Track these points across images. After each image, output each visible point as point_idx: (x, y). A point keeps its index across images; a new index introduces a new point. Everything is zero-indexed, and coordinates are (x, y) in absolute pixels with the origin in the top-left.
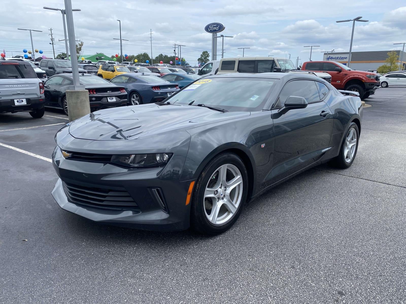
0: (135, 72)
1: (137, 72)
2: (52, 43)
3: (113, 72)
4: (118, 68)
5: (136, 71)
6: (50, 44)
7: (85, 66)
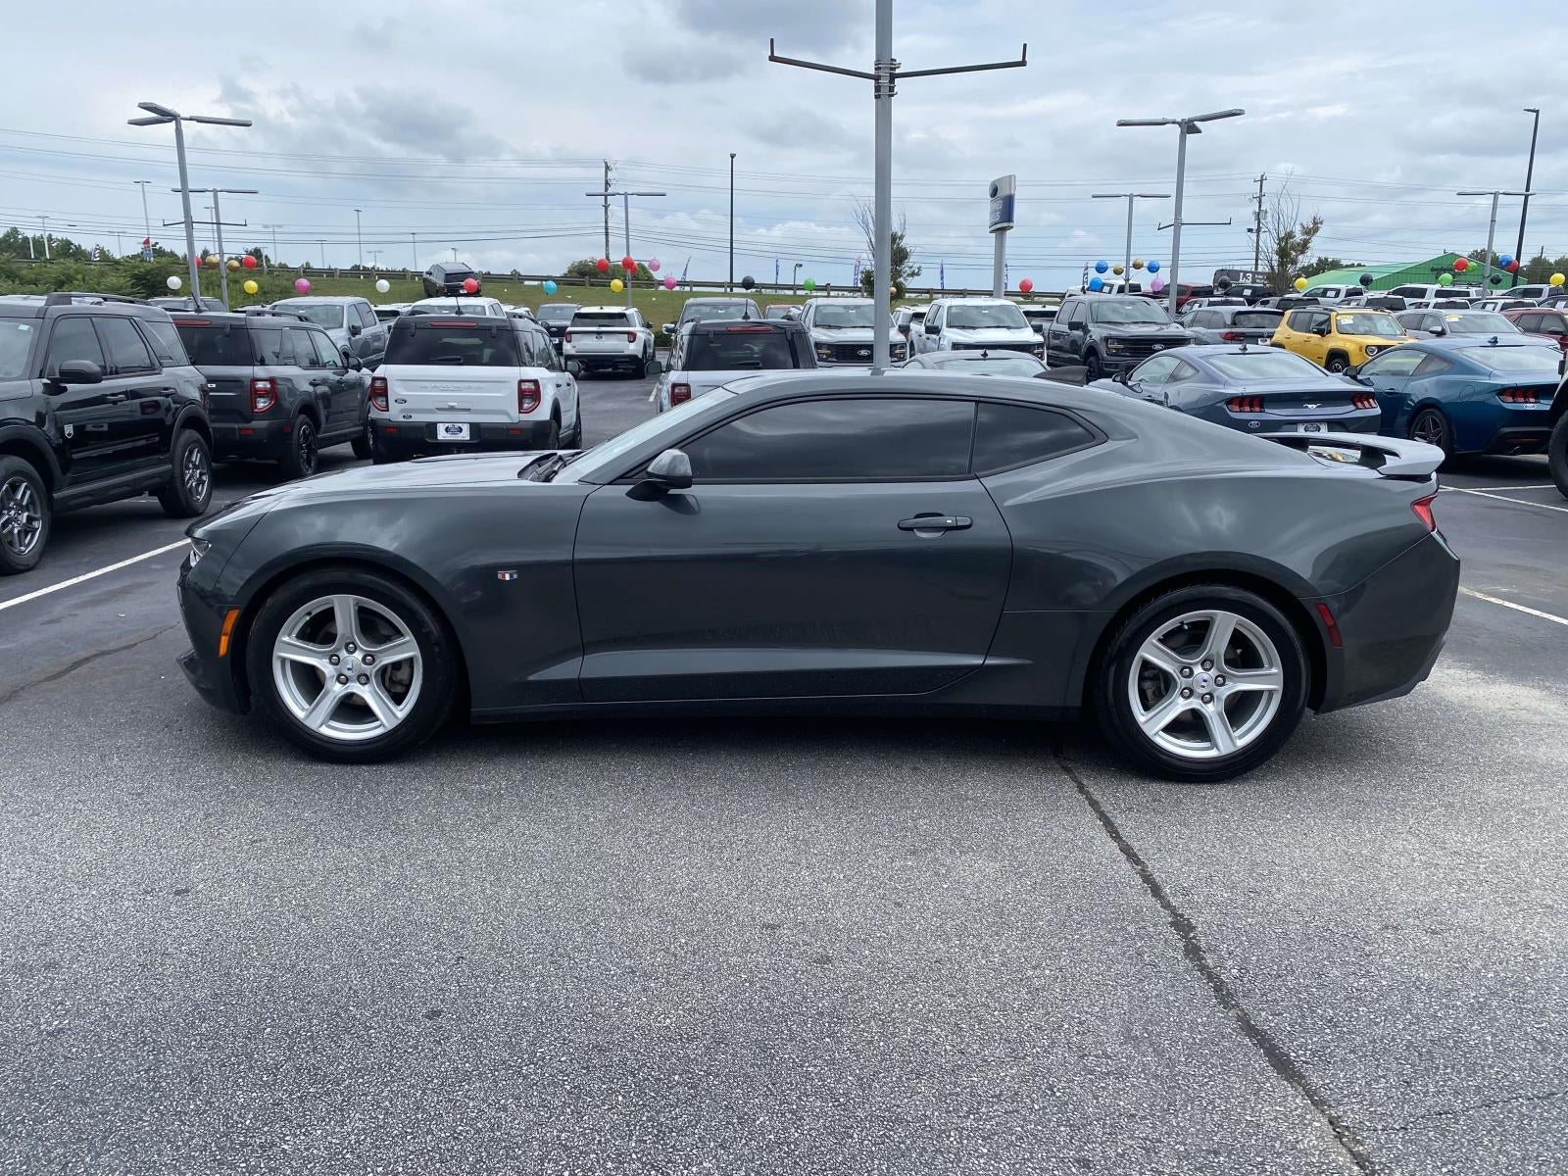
0: (1431, 332)
1: (1441, 334)
2: (1255, 227)
3: (1323, 336)
4: (1347, 321)
5: (1439, 329)
6: (1250, 230)
7: (1240, 313)
